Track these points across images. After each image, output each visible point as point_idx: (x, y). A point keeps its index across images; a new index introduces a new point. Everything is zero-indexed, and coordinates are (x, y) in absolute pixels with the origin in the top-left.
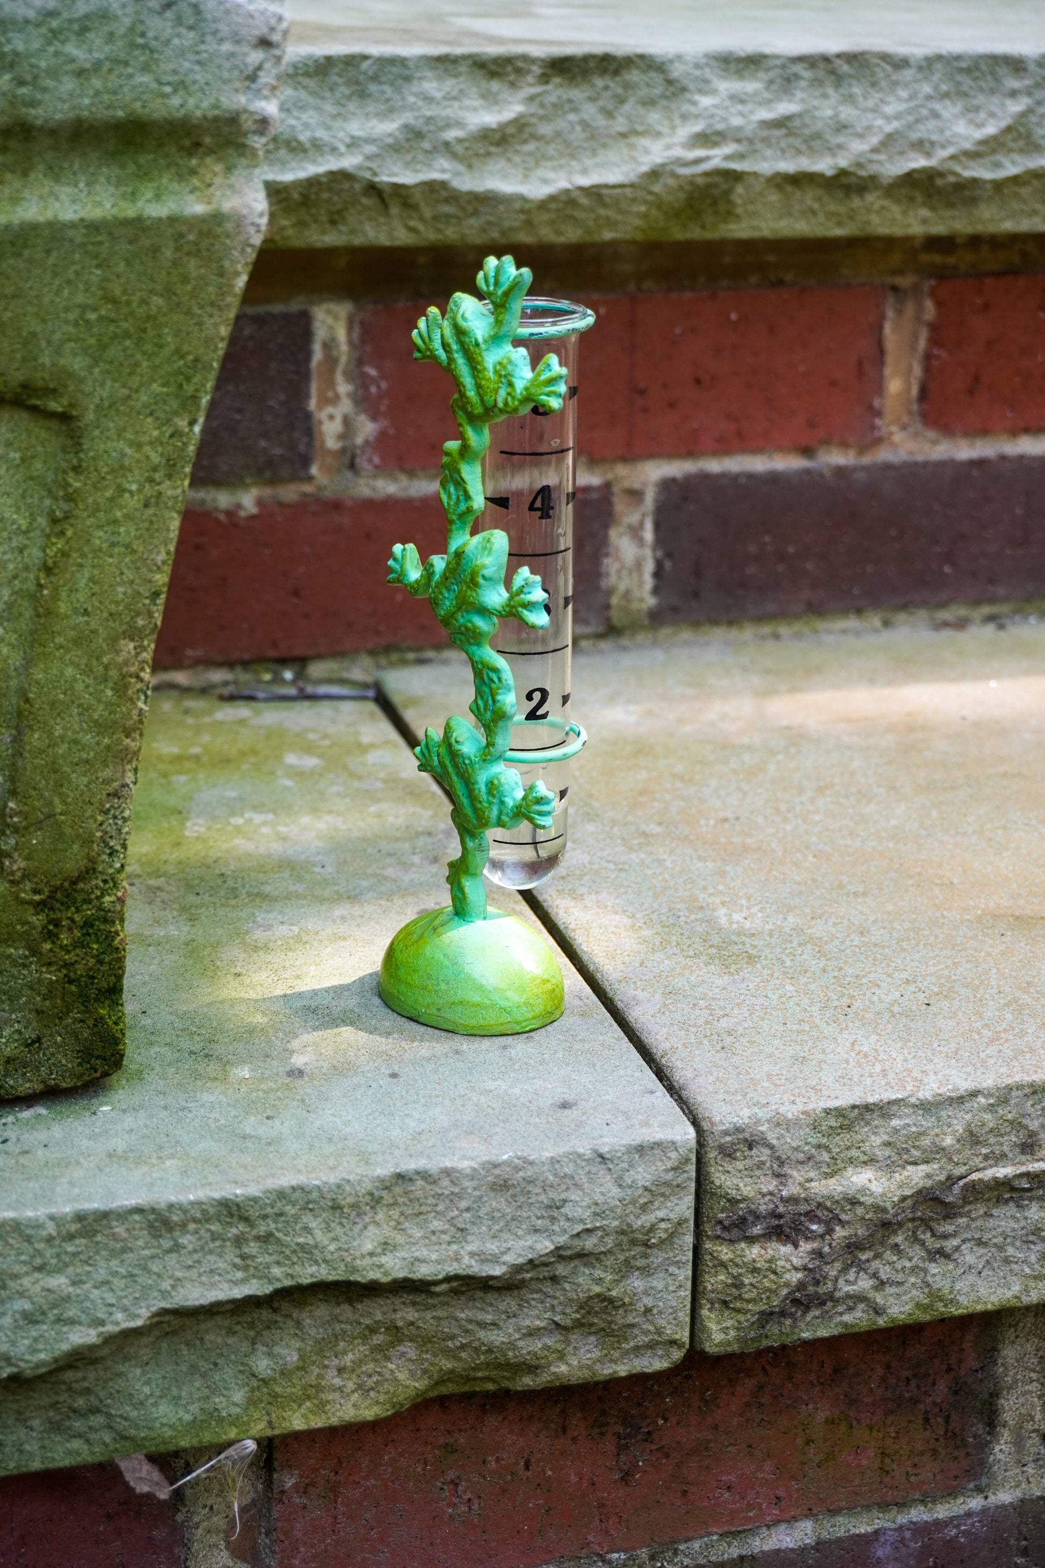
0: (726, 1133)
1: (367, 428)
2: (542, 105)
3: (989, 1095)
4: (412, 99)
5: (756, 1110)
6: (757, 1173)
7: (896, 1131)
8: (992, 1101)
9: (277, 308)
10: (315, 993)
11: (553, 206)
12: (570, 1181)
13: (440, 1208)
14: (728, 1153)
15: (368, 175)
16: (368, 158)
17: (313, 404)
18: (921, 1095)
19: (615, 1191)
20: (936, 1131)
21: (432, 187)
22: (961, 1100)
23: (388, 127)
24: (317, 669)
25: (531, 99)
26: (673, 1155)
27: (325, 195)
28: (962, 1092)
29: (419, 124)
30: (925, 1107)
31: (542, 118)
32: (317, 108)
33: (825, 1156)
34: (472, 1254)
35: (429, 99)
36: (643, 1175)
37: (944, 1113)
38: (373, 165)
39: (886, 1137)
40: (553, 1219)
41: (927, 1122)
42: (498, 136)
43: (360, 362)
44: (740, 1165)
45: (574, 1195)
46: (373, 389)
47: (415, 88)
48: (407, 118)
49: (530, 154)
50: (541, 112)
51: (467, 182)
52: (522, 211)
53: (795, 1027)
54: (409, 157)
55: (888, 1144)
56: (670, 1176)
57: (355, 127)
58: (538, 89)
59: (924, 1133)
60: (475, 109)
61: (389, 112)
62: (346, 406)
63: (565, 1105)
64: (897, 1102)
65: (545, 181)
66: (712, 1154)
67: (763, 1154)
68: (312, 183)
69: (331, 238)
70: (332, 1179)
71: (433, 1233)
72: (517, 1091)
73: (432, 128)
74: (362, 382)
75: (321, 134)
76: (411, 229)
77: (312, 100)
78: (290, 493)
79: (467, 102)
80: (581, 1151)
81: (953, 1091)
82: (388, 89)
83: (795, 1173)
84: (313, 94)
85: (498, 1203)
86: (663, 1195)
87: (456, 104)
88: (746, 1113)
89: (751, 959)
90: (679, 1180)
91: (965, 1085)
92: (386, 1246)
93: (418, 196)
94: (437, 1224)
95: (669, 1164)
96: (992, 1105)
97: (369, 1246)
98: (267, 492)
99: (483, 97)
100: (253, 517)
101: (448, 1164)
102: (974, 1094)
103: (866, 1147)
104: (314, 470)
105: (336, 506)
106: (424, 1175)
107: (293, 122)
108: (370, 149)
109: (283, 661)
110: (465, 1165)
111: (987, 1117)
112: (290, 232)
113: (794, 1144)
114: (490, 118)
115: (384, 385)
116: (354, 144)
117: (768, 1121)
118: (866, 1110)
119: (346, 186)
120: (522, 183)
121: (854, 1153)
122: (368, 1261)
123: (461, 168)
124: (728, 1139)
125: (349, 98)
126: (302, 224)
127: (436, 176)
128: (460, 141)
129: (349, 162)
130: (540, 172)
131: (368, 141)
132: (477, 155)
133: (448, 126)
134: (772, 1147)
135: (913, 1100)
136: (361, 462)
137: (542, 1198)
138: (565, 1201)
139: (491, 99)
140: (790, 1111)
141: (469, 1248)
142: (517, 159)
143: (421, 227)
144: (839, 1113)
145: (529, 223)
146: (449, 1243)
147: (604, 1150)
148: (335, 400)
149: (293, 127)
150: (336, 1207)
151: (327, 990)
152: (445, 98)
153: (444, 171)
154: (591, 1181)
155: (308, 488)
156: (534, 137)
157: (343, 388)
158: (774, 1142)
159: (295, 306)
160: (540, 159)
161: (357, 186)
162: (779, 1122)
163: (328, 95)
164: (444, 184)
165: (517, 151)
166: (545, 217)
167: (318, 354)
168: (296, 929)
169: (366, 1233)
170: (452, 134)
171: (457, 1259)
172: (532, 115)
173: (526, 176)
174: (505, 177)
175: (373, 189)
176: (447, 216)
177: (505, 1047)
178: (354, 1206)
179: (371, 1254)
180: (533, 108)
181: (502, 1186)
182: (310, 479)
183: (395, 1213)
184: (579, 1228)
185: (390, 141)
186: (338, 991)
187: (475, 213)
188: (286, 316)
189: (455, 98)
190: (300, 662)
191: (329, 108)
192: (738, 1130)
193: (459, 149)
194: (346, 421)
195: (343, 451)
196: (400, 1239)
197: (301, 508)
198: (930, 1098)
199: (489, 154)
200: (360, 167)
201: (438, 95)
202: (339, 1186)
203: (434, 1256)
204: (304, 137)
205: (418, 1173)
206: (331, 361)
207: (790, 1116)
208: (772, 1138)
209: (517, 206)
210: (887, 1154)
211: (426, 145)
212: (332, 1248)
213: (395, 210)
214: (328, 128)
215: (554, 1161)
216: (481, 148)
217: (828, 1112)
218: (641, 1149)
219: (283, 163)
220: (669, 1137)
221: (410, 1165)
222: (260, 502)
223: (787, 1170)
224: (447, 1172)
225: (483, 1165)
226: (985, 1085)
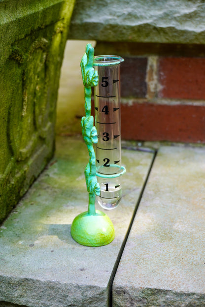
0: (118, 288)
1: (160, 87)
2: (202, 8)
3: (198, 295)
4: (167, 6)
5: (128, 283)
6: (126, 301)
7: (167, 299)
8: (199, 297)
9: (139, 57)
10: (59, 225)
11: (203, 34)
12: (69, 291)
13: (36, 290)
14: (119, 293)
15: (153, 25)
16: (155, 20)
17: (147, 80)
18: (176, 291)
19: (81, 296)
20: (180, 302)
21: (171, 29)
22: (189, 295)
23: (160, 13)
24: (147, 144)
25: (199, 7)
26: (99, 291)
27: (144, 29)
28: (189, 292)
29: (168, 12)
30: (177, 294)
31: (202, 12)
32: (143, 8)
33: (146, 301)
34: (42, 304)
35: (171, 6)
36: (90, 294)
37: (183, 297)
38: (155, 22)
39: (164, 300)
40: (64, 300)
41: (178, 299)
42: (189, 16)
43: (159, 71)
44: (121, 297)
45: (70, 295)
46: (162, 78)
47: (168, 3)
48: (165, 11)
49: (198, 21)
50: (202, 10)
51: (180, 27)
52: (194, 35)
53: (163, 261)
54: (165, 21)
55: (164, 302)
56: (98, 296)
57: (152, 13)
58: (201, 4)
59: (175, 301)
60: (183, 9)
61: (161, 9)
62: (155, 81)
63: (82, 270)
64: (168, 291)
65: (201, 28)
66: (114, 293)
67: (127, 296)
68: (140, 26)
69: (147, 40)
70: (9, 276)
71: (33, 296)
72: (75, 263)
73: (171, 13)
74: (160, 76)
75: (143, 14)
76: (167, 39)
77: (142, 6)
78: (141, 101)
79: (182, 7)
80: (74, 284)
81: (187, 291)
82: (161, 3)
83: (135, 303)
84: (143, 4)
85: (52, 292)
86: (96, 300)
87: (178, 7)
88: (125, 284)
89: (171, 238)
90: (101, 298)
91: (191, 290)
92: (21, 296)
93: (167, 31)
94: (35, 294)
95: (98, 293)
96: (199, 298)
97: (16, 295)
98: (136, 100)
99: (186, 6)
100: (132, 107)
101: (39, 279)
102: (193, 294)
103: (158, 301)
104: (147, 96)
105: (152, 105)
106: (32, 280)
107: (136, 11)
108: (155, 18)
109: (139, 141)
110: (43, 280)
111: (197, 301)
112: (136, 38)
113: (136, 296)
114: (187, 11)
115: (165, 77)
116: (151, 17)
117: (130, 287)
118: (160, 291)
119: (148, 27)
120: (195, 28)
121: (154, 302)
122: (15, 298)
123: (179, 24)
124: (119, 289)
125: (151, 5)
126: (139, 36)
127: (171, 25)
128: (179, 17)
129: (149, 21)
130: (201, 26)
131: (155, 16)
132: (183, 21)
133: (176, 12)
134: (130, 295)
135: (174, 291)
136: (159, 95)
137: (62, 293)
138: (68, 296)
139: (188, 6)
140: (137, 286)
141: (42, 302)
142: (195, 22)
143: (169, 38)
144: (151, 290)
145: (197, 39)
146: (37, 299)
147: (80, 285)
148: (153, 80)
149: (136, 13)
150: (9, 283)
151: (62, 225)
152: (176, 6)
153: (173, 24)
154: (75, 292)
155: (145, 101)
156: (200, 16)
157: (155, 77)
158: (130, 294)
159: (144, 56)
160: (200, 22)
161: (152, 28)
162: (132, 288)
163: (146, 4)
164: (173, 28)
165: (195, 20)
166: (201, 37)
167: (148, 68)
168: (73, 207)
169: (16, 292)
170: (176, 15)
171: (38, 304)
172: (199, 11)
173: (196, 26)
174: (190, 26)
175: (155, 28)
176: (175, 36)
177: (85, 250)
178: (14, 284)
179: (17, 297)
180: (199, 9)
181: (52, 288)
182: (146, 98)
183: (25, 288)
184: (70, 304)
185: (160, 16)
186: (64, 226)
187: (182, 35)
188: (141, 59)
189: (179, 6)
190: (143, 141)
191: (146, 8)
192: (121, 288)
193: (178, 19)
194: (156, 85)
195: (154, 93)
196: (25, 295)
197: (143, 105)
198: (179, 292)
199: (186, 21)
200: (152, 23)
201: (173, 5)
202: (10, 278)
203: (33, 302)
204: (138, 15)
205: (31, 279)
206: (152, 70)
207: (136, 287)
208: (130, 292)
209: (193, 34)
210: (164, 304)
211: (170, 18)
212: (7, 293)
213: (162, 34)
214: (145, 13)
215: (66, 285)
216: (184, 19)
217: (148, 289)
218: (90, 287)
219: (133, 21)
220: (98, 286)
221: (30, 277)
222: (134, 103)
223: (133, 302)
224: (38, 281)
225: (48, 281)
226: (197, 292)
